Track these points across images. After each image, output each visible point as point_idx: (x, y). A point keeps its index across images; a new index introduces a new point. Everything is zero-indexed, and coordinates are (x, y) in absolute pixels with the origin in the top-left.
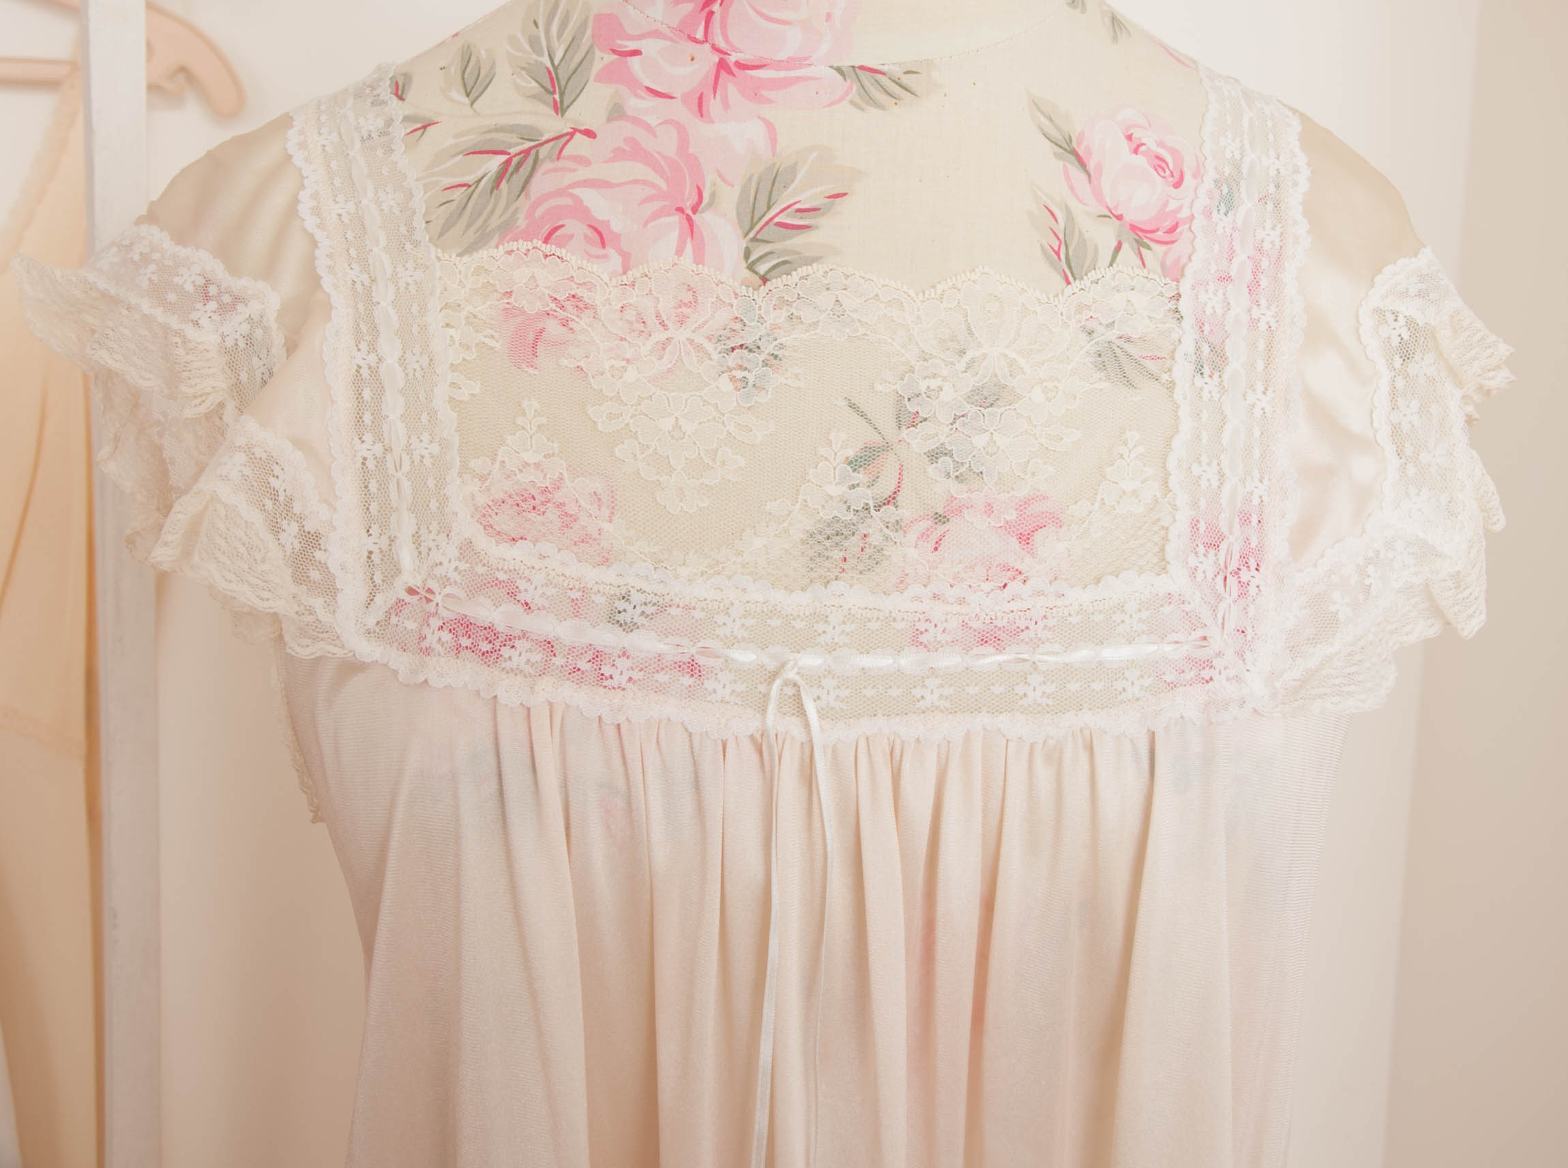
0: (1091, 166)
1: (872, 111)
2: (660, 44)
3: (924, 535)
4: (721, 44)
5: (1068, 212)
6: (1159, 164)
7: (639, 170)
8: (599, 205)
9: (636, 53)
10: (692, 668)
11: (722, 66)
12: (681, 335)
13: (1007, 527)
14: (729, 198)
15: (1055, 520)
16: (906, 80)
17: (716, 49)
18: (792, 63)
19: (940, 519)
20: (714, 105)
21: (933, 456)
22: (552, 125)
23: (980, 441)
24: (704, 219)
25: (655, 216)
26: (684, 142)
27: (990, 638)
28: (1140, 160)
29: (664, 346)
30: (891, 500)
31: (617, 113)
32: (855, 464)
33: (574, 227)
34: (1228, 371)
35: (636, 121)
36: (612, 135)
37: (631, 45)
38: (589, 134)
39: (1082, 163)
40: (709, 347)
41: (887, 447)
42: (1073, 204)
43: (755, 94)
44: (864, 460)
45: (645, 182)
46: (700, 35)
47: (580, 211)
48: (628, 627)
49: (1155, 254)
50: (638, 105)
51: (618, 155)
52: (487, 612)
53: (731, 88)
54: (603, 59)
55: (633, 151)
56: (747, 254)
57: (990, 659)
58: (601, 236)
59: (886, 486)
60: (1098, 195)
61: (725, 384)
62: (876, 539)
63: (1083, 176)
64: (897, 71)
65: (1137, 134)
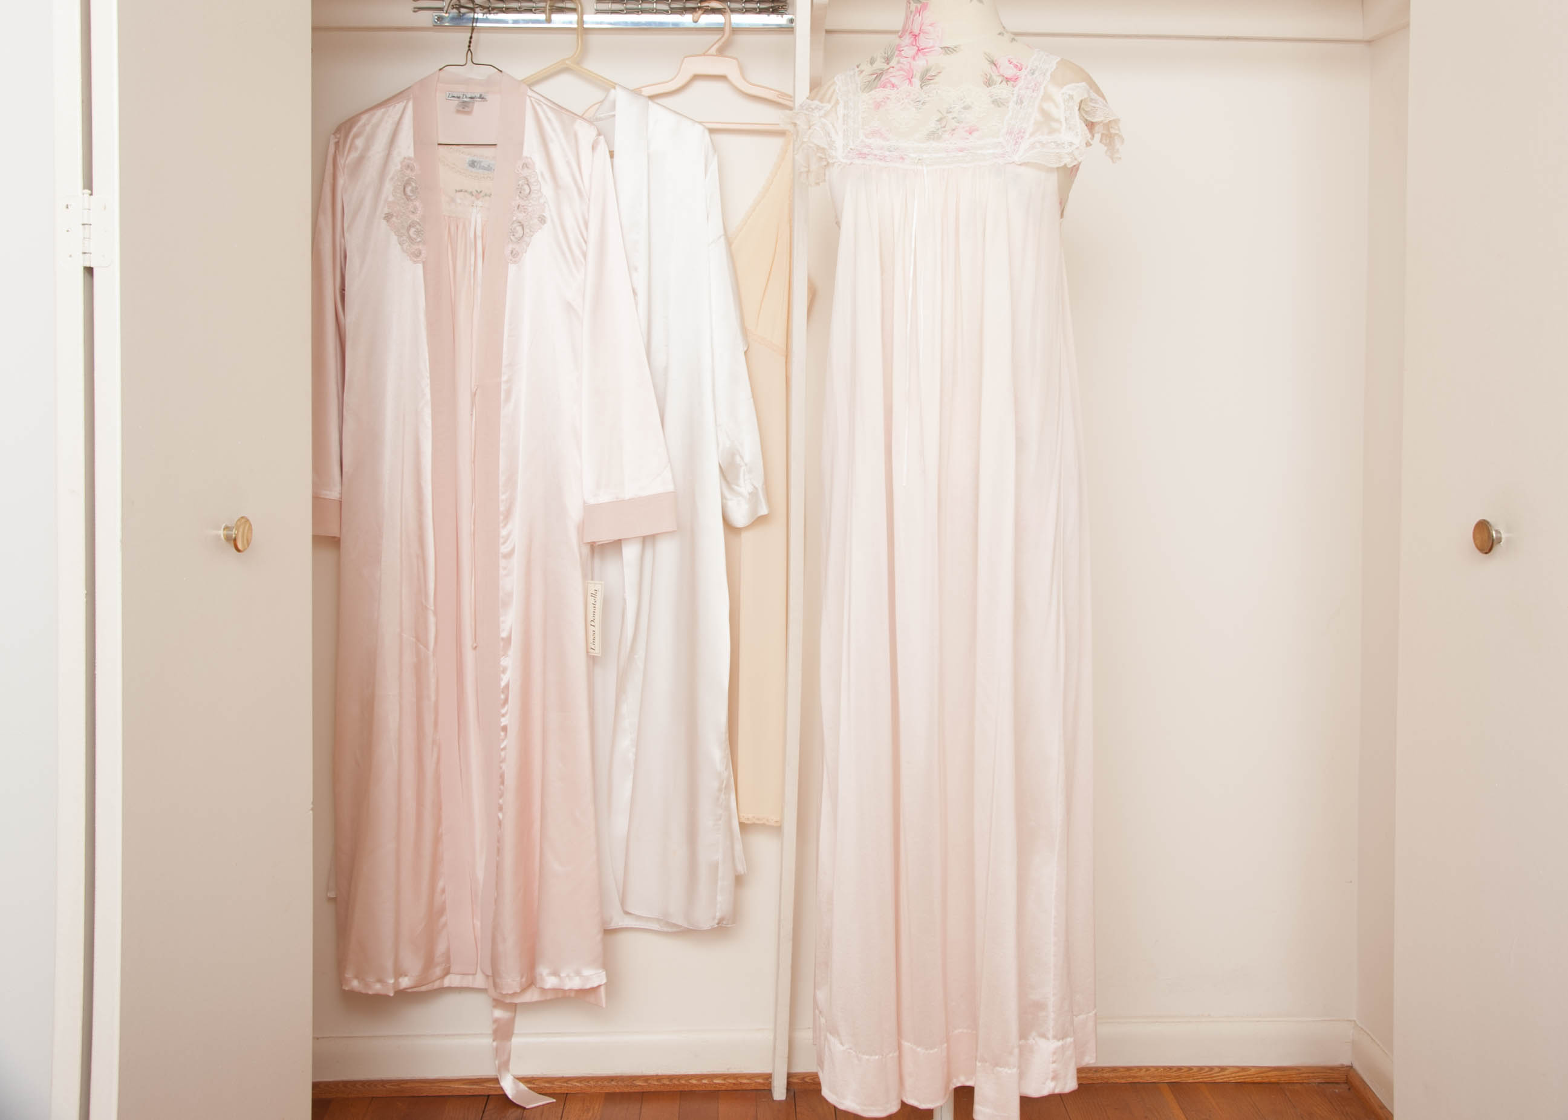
0: (998, 66)
1: (948, 56)
2: (907, 48)
3: (950, 133)
4: (918, 45)
5: (990, 74)
6: (1016, 66)
7: (901, 72)
8: (893, 80)
9: (903, 50)
10: (902, 158)
11: (919, 50)
12: (906, 101)
13: (966, 131)
14: (918, 75)
15: (977, 130)
16: (955, 49)
17: (917, 47)
18: (931, 47)
19: (954, 130)
20: (917, 58)
21: (953, 118)
22: (886, 67)
23: (963, 116)
24: (913, 80)
25: (905, 80)
26: (910, 64)
27: (961, 150)
28: (1011, 65)
29: (903, 103)
30: (944, 127)
31: (899, 62)
32: (938, 121)
33: (889, 85)
34: (1023, 105)
35: (902, 63)
36: (897, 67)
37: (902, 49)
38: (893, 67)
39: (995, 65)
40: (912, 102)
41: (945, 117)
42: (992, 74)
43: (924, 54)
44: (940, 120)
45: (901, 75)
46: (914, 44)
47: (890, 82)
48: (890, 151)
49: (1010, 84)
50: (902, 60)
51: (899, 70)
52: (865, 151)
53: (920, 54)
54: (897, 52)
55: (901, 69)
56: (921, 85)
57: (961, 154)
58: (893, 86)
59: (943, 125)
60: (999, 72)
61: (914, 109)
62: (940, 134)
63: (995, 68)
64: (953, 47)
65: (1011, 60)
